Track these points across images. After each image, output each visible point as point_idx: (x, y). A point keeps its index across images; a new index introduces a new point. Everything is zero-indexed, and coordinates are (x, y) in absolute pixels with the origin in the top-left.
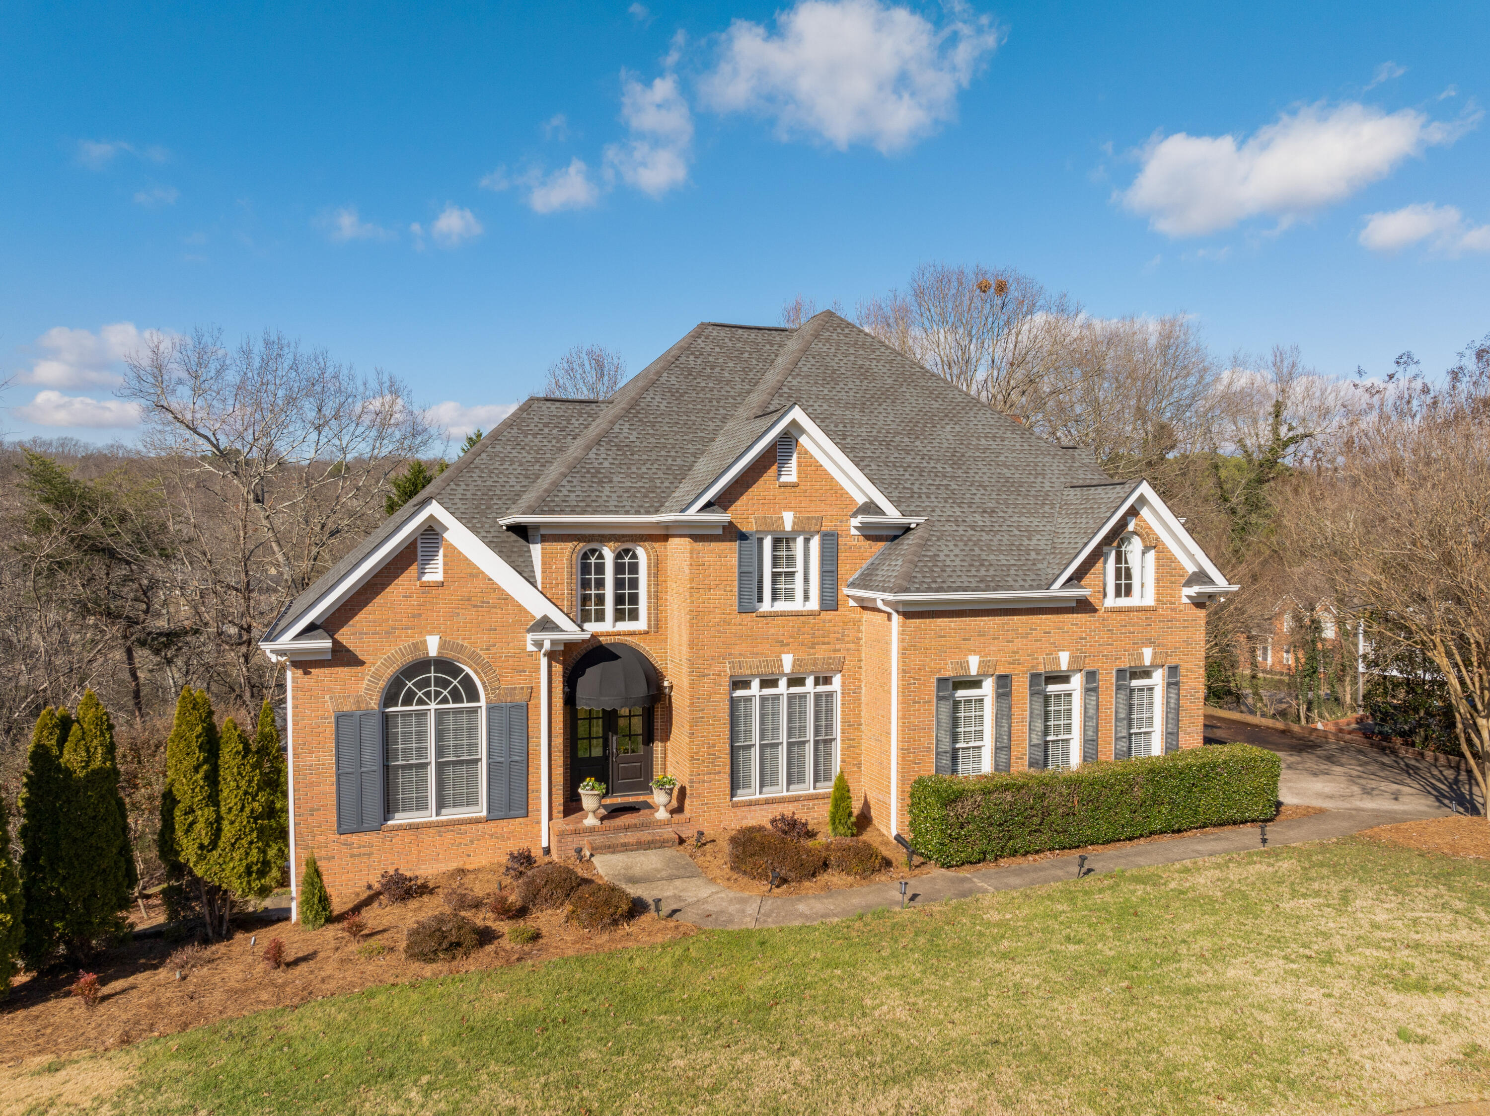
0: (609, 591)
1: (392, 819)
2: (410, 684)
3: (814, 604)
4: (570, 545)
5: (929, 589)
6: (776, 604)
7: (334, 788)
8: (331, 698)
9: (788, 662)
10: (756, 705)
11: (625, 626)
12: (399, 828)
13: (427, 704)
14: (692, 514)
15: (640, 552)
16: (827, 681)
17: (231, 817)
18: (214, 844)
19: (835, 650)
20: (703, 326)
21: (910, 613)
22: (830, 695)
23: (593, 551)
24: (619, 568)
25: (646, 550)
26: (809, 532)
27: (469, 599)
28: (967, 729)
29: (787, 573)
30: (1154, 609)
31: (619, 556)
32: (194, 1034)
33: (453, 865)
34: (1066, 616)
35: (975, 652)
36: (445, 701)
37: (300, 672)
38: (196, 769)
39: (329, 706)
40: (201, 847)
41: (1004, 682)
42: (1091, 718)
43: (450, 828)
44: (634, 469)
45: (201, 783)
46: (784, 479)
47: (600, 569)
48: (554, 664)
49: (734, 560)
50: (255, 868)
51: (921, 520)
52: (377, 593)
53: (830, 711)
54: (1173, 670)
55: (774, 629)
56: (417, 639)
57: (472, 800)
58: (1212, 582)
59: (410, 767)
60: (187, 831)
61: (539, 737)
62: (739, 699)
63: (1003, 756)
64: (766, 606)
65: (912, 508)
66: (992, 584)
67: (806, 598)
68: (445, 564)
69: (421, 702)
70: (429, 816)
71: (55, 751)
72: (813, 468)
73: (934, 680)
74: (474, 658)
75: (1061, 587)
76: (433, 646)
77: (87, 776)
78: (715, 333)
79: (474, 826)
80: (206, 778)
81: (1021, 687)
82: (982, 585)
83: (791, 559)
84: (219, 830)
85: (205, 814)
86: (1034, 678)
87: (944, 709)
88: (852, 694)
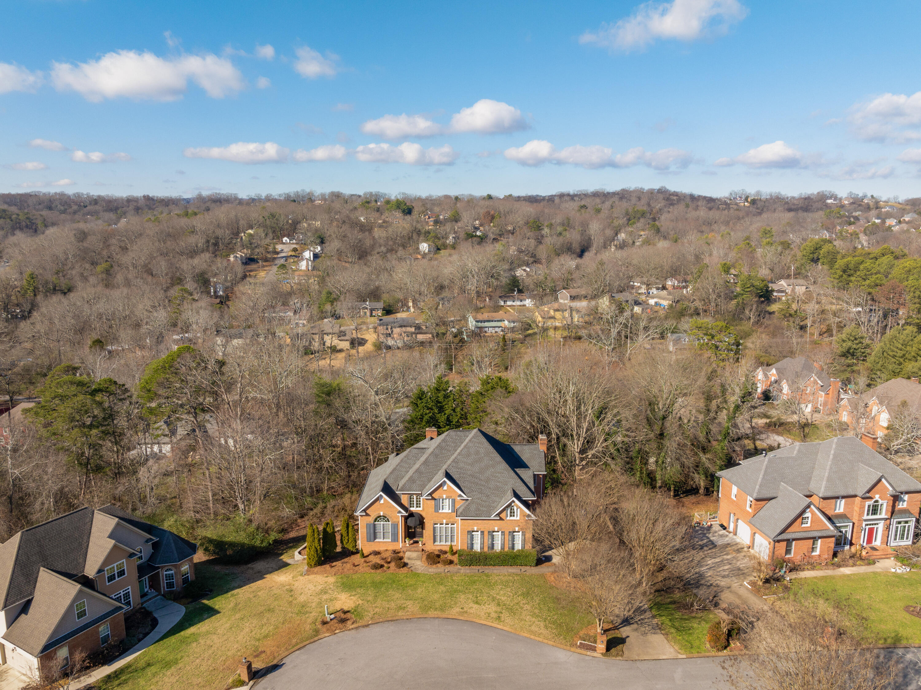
0: (415, 503)
1: (376, 540)
2: (378, 519)
3: (450, 511)
4: (407, 497)
6: (443, 511)
7: (366, 535)
8: (366, 522)
9: (444, 521)
10: (439, 528)
11: (418, 509)
12: (376, 542)
13: (381, 522)
16: (454, 524)
17: (351, 538)
19: (454, 520)
22: (454, 528)
23: (412, 496)
24: (417, 499)
26: (449, 498)
27: (388, 507)
28: (475, 540)
29: (445, 505)
30: (519, 520)
31: (417, 496)
32: (343, 575)
33: (385, 549)
34: (496, 521)
35: (476, 527)
36: (384, 522)
37: (361, 517)
38: (345, 531)
41: (482, 533)
42: (503, 539)
43: (385, 543)
45: (346, 533)
46: (443, 490)
47: (413, 499)
48: (403, 518)
49: (434, 503)
51: (471, 498)
52: (373, 505)
53: (454, 531)
54: (524, 532)
55: (442, 515)
56: (379, 512)
57: (388, 538)
58: (532, 517)
59: (378, 532)
60: (344, 540)
61: (400, 530)
62: (435, 526)
63: (482, 548)
64: (441, 511)
65: (470, 495)
68: (384, 501)
70: (381, 540)
72: (449, 489)
73: (467, 531)
74: (388, 516)
75: (493, 517)
76: (381, 514)
77: (331, 532)
79: (388, 543)
81: (486, 533)
83: (446, 503)
85: (347, 538)
86: (489, 532)
87: (469, 536)
88: (458, 527)
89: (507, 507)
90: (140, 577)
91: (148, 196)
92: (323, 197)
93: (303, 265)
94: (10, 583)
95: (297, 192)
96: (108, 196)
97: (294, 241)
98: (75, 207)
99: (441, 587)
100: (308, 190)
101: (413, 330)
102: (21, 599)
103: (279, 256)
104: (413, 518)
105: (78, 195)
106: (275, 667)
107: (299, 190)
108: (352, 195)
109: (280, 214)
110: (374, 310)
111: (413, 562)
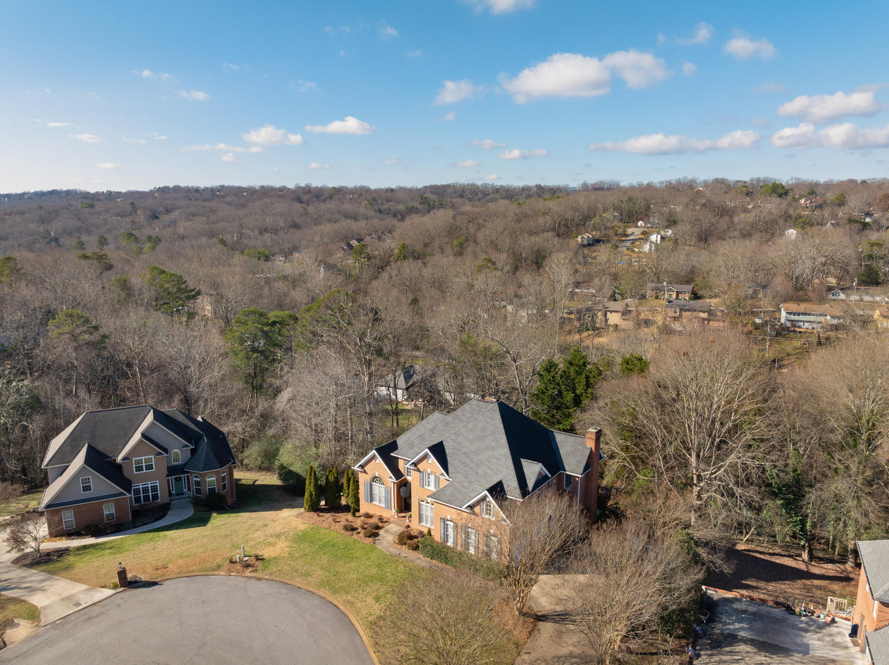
1: (372, 502)
2: (375, 480)
7: (364, 493)
8: (364, 478)
10: (424, 506)
13: (377, 484)
34: (471, 515)
35: (449, 515)
36: (380, 484)
41: (456, 524)
43: (380, 507)
46: (429, 462)
48: (395, 484)
49: (419, 475)
51: (452, 480)
52: (370, 462)
55: (427, 492)
56: (375, 472)
59: (375, 494)
61: (392, 497)
62: (422, 504)
70: (378, 504)
73: (440, 517)
74: (383, 479)
75: (465, 508)
76: (377, 474)
79: (384, 509)
80: (348, 485)
81: (459, 526)
82: (447, 501)
90: (168, 475)
91: (540, 185)
92: (706, 184)
93: (646, 248)
94: (59, 449)
95: (679, 179)
96: (508, 186)
97: (649, 225)
98: (480, 195)
100: (690, 177)
101: (705, 315)
102: (61, 463)
103: (628, 239)
104: (405, 488)
105: (485, 185)
106: (154, 584)
107: (681, 177)
108: (737, 182)
109: (638, 198)
110: (681, 293)
111: (387, 535)
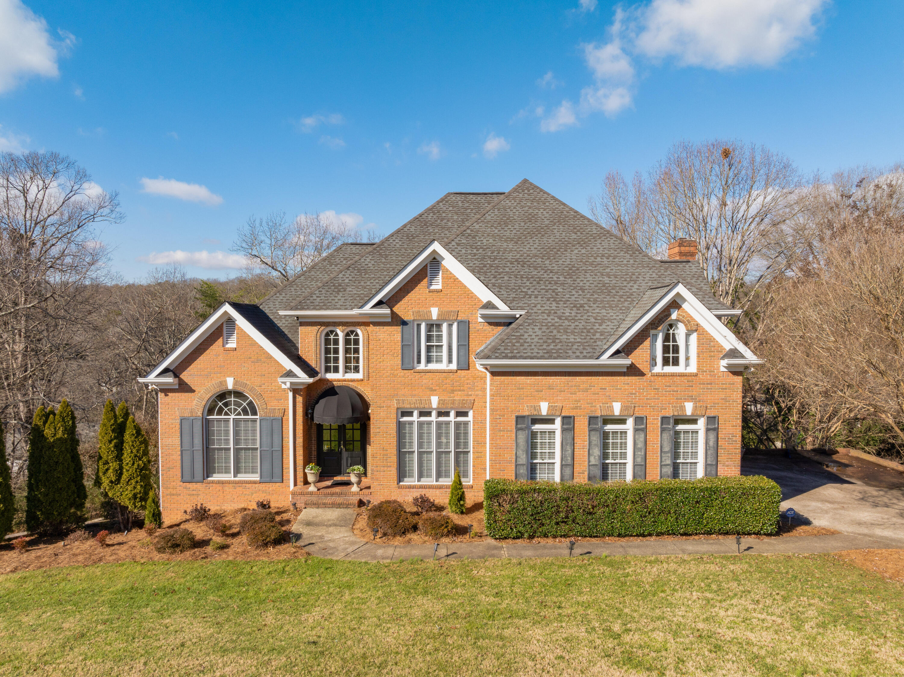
0: (341, 355)
1: (211, 477)
2: (220, 404)
3: (454, 366)
4: (316, 328)
5: (506, 357)
6: (429, 365)
7: (180, 457)
8: (178, 409)
9: (435, 401)
10: (415, 427)
11: (350, 376)
12: (213, 482)
13: (229, 415)
14: (367, 309)
15: (359, 332)
16: (465, 414)
17: (127, 468)
18: (118, 481)
19: (468, 395)
20: (449, 194)
21: (496, 373)
22: (466, 424)
23: (332, 332)
24: (347, 342)
25: (362, 331)
26: (450, 320)
27: (250, 358)
28: (543, 451)
29: (437, 346)
30: (696, 375)
31: (347, 335)
33: (242, 506)
34: (618, 378)
35: (545, 400)
36: (239, 414)
37: (163, 394)
38: (110, 442)
39: (177, 413)
40: (111, 482)
41: (569, 421)
42: (640, 450)
43: (240, 485)
44: (362, 283)
45: (113, 449)
46: (433, 287)
47: (336, 342)
48: (297, 396)
49: (398, 337)
50: (139, 496)
51: (523, 312)
52: (202, 354)
53: (466, 434)
54: (712, 420)
55: (426, 380)
56: (222, 379)
57: (252, 471)
58: (743, 357)
59: (221, 449)
60: (104, 473)
61: (288, 438)
62: (405, 423)
63: (568, 471)
64: (423, 366)
65: (520, 305)
66: (555, 355)
67: (450, 361)
68: (237, 338)
69: (226, 414)
70: (230, 477)
71: (42, 428)
72: (452, 280)
73: (514, 417)
74: (252, 390)
75: (609, 358)
76: (230, 384)
77: (53, 442)
78: (454, 198)
79: (254, 485)
80: (116, 446)
81: (582, 424)
82: (546, 355)
83: (439, 338)
84: (121, 474)
85: (114, 465)
86: (592, 419)
87: (522, 437)
88: (480, 423)
89: (654, 323)
99: (420, 600)
104: (333, 400)
111: (321, 531)
